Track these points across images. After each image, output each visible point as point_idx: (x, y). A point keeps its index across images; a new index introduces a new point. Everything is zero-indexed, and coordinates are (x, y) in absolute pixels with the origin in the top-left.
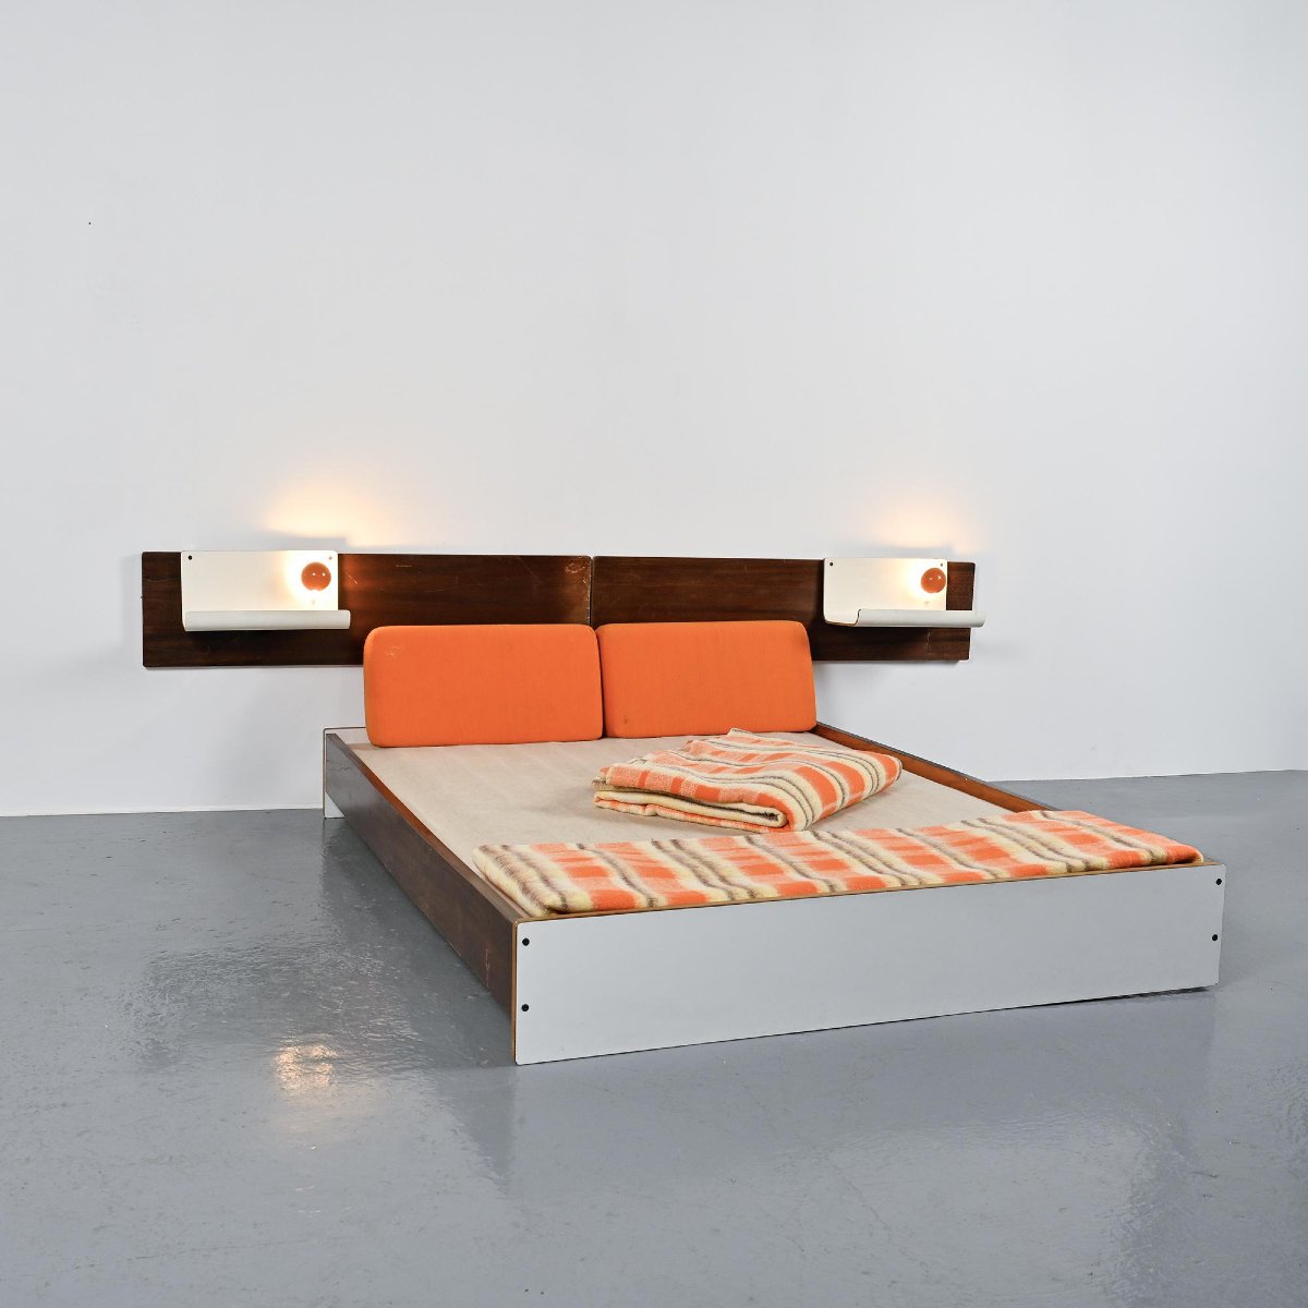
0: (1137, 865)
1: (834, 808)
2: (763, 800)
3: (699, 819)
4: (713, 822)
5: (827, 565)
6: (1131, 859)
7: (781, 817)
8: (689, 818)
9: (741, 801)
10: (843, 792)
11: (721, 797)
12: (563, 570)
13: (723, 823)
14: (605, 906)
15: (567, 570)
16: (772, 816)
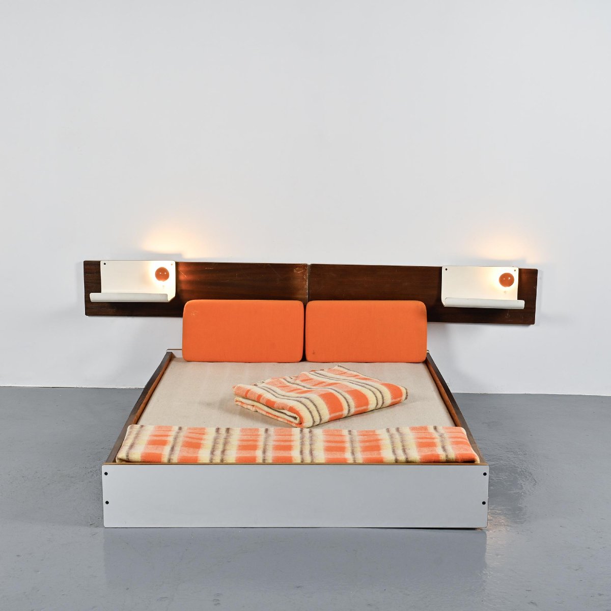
0: (437, 462)
1: (342, 415)
2: (291, 409)
3: (270, 416)
4: (275, 418)
5: (443, 270)
6: (433, 459)
7: (298, 419)
8: (267, 415)
9: (283, 409)
10: (348, 404)
11: (275, 406)
12: (293, 271)
13: (279, 419)
14: (147, 460)
15: (295, 271)
16: (295, 418)
